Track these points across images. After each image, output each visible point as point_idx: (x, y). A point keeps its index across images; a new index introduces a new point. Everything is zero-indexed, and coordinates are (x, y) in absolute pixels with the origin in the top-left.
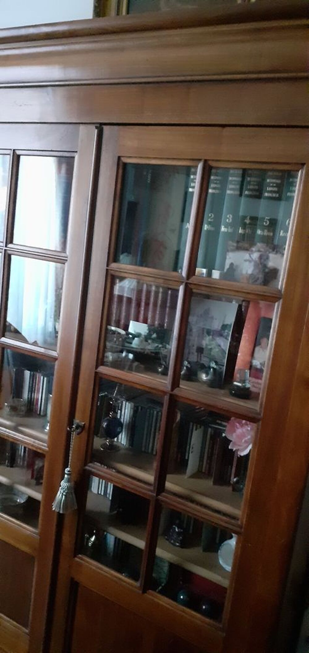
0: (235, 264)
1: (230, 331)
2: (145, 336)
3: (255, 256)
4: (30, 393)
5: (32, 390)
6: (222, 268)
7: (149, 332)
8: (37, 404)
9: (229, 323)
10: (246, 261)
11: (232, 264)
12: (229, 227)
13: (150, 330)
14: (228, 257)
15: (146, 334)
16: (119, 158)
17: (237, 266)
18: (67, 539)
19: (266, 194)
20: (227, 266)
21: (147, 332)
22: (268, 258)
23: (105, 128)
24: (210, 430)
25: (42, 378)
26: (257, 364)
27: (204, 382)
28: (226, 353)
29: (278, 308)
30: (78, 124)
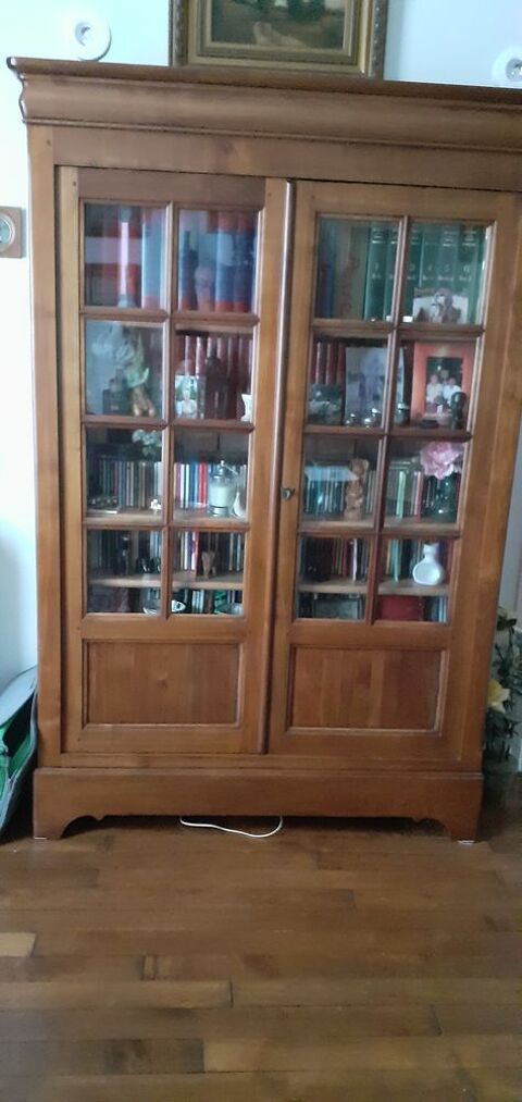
10: (432, 305)
11: (421, 309)
16: (317, 213)
20: (416, 312)
23: (298, 182)
26: (430, 400)
29: (480, 342)
30: (264, 177)
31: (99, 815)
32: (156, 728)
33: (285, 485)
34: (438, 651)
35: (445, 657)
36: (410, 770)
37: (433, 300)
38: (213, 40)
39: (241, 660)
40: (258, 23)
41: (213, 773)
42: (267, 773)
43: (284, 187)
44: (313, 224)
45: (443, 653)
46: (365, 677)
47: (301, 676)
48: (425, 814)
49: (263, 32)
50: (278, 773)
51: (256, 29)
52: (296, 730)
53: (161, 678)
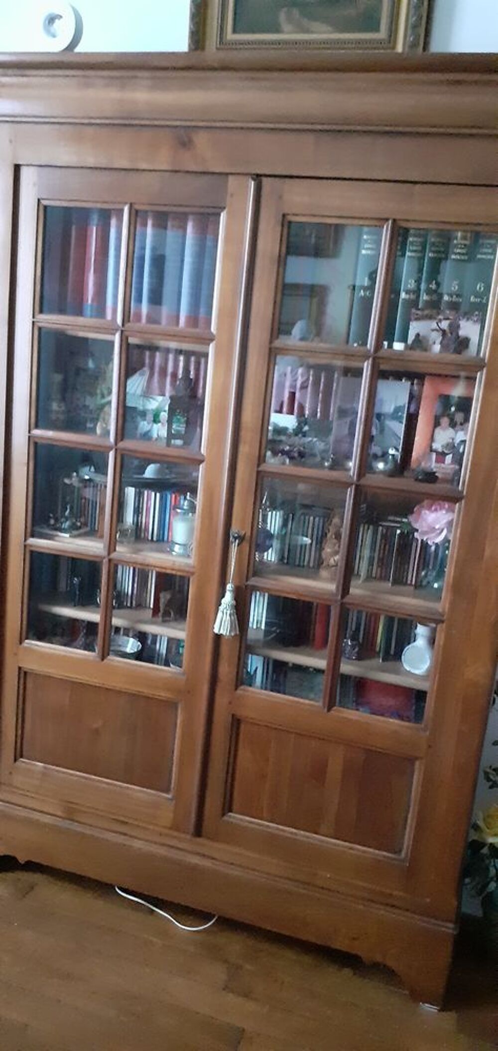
0: (421, 334)
1: (404, 413)
2: (294, 430)
3: (445, 325)
4: (136, 516)
5: (138, 511)
6: (404, 339)
7: (299, 424)
8: (146, 529)
9: (402, 404)
10: (433, 330)
11: (418, 335)
12: (411, 294)
13: (299, 423)
14: (411, 327)
15: (295, 427)
16: (284, 216)
17: (424, 337)
18: (226, 670)
19: (453, 257)
20: (411, 338)
21: (297, 424)
22: (458, 327)
23: (264, 180)
24: (380, 528)
25: (153, 494)
26: (438, 447)
27: (383, 472)
28: (400, 438)
29: (481, 378)
30: (227, 174)
31: (22, 859)
32: (86, 778)
33: (235, 529)
34: (412, 760)
35: (418, 768)
36: (363, 899)
37: (434, 325)
38: (235, 31)
39: (179, 721)
40: (285, 9)
41: (137, 844)
42: (195, 860)
43: (247, 187)
44: (279, 229)
45: (417, 763)
46: (319, 772)
47: (245, 755)
48: (378, 958)
49: (289, 19)
50: (207, 863)
51: (282, 16)
52: (235, 817)
53: (95, 726)
